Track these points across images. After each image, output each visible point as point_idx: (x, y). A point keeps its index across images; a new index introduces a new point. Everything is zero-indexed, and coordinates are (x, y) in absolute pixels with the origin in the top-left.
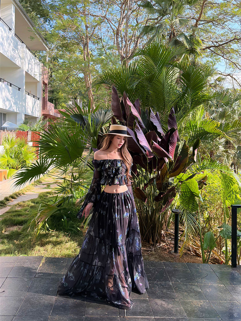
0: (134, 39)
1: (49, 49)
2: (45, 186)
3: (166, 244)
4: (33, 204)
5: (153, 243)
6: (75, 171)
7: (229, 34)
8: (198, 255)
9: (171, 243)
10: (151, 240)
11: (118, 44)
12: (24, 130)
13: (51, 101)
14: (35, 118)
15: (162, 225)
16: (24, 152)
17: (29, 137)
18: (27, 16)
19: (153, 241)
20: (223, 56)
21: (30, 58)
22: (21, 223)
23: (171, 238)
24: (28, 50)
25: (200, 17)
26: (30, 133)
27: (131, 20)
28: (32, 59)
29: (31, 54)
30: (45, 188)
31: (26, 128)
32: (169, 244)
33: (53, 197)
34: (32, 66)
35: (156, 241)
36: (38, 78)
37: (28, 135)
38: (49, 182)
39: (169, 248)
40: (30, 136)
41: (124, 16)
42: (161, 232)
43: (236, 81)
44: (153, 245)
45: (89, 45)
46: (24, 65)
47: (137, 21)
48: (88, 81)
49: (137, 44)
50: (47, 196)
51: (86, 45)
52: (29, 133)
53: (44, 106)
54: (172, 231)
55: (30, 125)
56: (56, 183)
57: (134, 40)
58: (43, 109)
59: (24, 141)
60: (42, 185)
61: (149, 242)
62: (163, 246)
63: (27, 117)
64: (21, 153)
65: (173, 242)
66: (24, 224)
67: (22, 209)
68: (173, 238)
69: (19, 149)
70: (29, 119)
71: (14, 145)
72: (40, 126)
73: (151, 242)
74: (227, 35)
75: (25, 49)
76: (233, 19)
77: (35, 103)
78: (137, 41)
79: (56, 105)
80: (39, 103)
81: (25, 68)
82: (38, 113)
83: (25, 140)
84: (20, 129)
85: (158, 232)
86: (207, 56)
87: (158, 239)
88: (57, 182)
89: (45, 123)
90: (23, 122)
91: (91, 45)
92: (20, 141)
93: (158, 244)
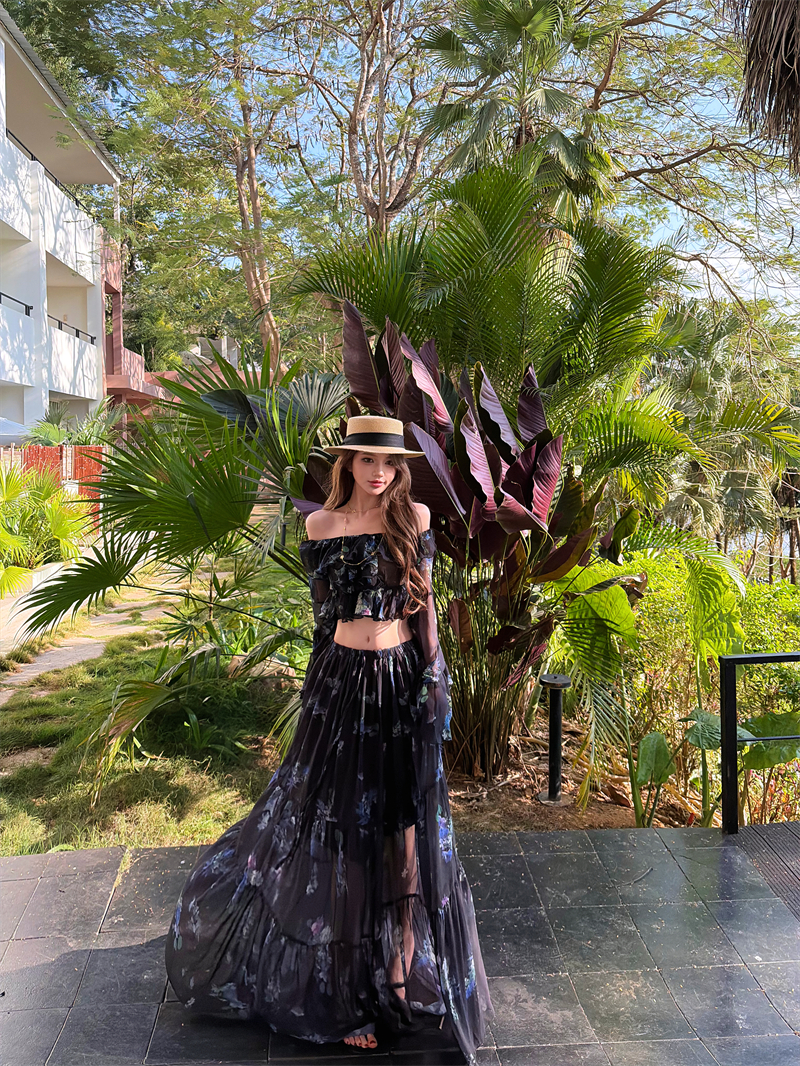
0: (405, 148)
1: (123, 178)
2: (125, 616)
3: (525, 773)
4: (88, 679)
5: (483, 775)
6: (221, 566)
7: (693, 134)
8: (618, 800)
9: (538, 772)
10: (477, 765)
11: (355, 163)
12: (49, 444)
13: (133, 345)
14: (85, 403)
15: (510, 720)
16: (51, 512)
17: (68, 463)
18: (44, 72)
19: (484, 768)
20: (677, 202)
21: (59, 209)
22: (50, 740)
23: (537, 754)
24: (51, 184)
25: (607, 79)
26: (68, 451)
27: (393, 86)
28: (66, 211)
29: (63, 195)
30: (126, 622)
31: (56, 435)
32: (532, 773)
33: (153, 650)
34: (66, 234)
35: (494, 766)
36: (89, 273)
37: (64, 459)
38: (137, 604)
39: (532, 787)
40: (69, 460)
41: (371, 74)
42: (509, 739)
43: (719, 276)
44: (485, 780)
45: (254, 166)
46: (41, 233)
47: (412, 90)
48: (257, 281)
49: (414, 162)
50: (132, 649)
51: (244, 166)
52: (64, 452)
53: (112, 363)
54: (540, 734)
55: (68, 425)
56: (158, 605)
57: (406, 151)
58: (107, 373)
59: (49, 478)
60: (115, 612)
61: (470, 772)
62: (514, 780)
63: (57, 400)
64: (43, 516)
65: (545, 767)
66: (62, 742)
67: (51, 697)
68: (543, 755)
69: (34, 505)
70: (64, 406)
71: (17, 494)
72: (100, 427)
73: (479, 773)
74: (688, 136)
75: (40, 180)
76: (706, 85)
77: (81, 353)
78: (416, 155)
79: (150, 360)
80: (95, 355)
81: (46, 242)
82: (93, 388)
83: (53, 475)
84: (35, 440)
85: (497, 740)
86: (631, 202)
87: (498, 762)
88: (163, 603)
89: (117, 416)
90: (43, 417)
91: (260, 167)
92: (37, 479)
93: (499, 777)
